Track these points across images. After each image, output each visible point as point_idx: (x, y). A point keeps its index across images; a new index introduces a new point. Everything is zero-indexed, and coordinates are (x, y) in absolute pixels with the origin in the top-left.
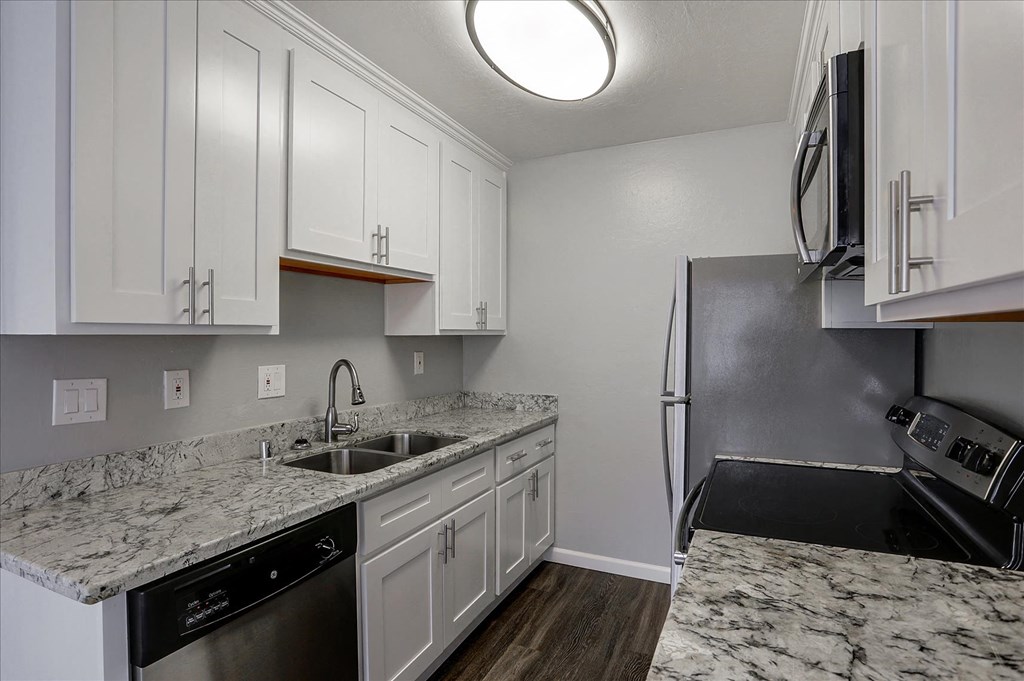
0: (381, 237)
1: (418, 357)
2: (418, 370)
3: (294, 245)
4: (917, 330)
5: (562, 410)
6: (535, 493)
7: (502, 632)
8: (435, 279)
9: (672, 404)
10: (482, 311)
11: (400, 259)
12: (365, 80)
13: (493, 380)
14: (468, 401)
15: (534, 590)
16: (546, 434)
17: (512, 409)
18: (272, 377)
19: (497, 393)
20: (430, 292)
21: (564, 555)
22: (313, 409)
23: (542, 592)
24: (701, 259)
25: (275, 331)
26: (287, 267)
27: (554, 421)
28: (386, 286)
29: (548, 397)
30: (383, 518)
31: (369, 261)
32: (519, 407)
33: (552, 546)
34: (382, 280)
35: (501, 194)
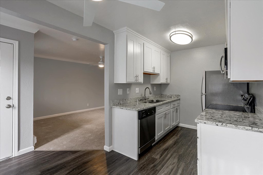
0: (154, 68)
1: (155, 87)
2: (155, 90)
3: (145, 70)
4: (247, 83)
5: (181, 98)
6: (177, 112)
7: (172, 134)
8: (160, 74)
9: (203, 95)
10: (167, 79)
11: (157, 71)
12: (153, 45)
13: (168, 92)
14: (162, 96)
15: (176, 130)
16: (178, 102)
17: (171, 97)
18: (137, 90)
19: (168, 94)
20: (159, 76)
21: (181, 125)
22: (142, 95)
23: (178, 130)
24: (208, 71)
25: (142, 83)
26: (144, 74)
27: (179, 99)
28: (151, 75)
29: (178, 95)
30: (158, 110)
31: (152, 72)
32: (173, 97)
33: (179, 123)
34: (150, 74)
35: (169, 58)
